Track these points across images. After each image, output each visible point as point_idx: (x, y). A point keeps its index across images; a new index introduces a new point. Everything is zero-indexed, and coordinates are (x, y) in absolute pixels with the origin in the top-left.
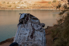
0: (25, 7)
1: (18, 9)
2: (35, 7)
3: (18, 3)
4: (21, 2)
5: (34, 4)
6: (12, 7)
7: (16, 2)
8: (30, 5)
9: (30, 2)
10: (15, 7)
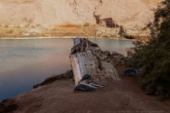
0: (38, 34)
1: (27, 36)
2: (55, 33)
3: (26, 26)
4: (31, 25)
5: (53, 28)
6: (14, 34)
7: (22, 26)
8: (47, 29)
9: (46, 26)
10: (20, 33)
